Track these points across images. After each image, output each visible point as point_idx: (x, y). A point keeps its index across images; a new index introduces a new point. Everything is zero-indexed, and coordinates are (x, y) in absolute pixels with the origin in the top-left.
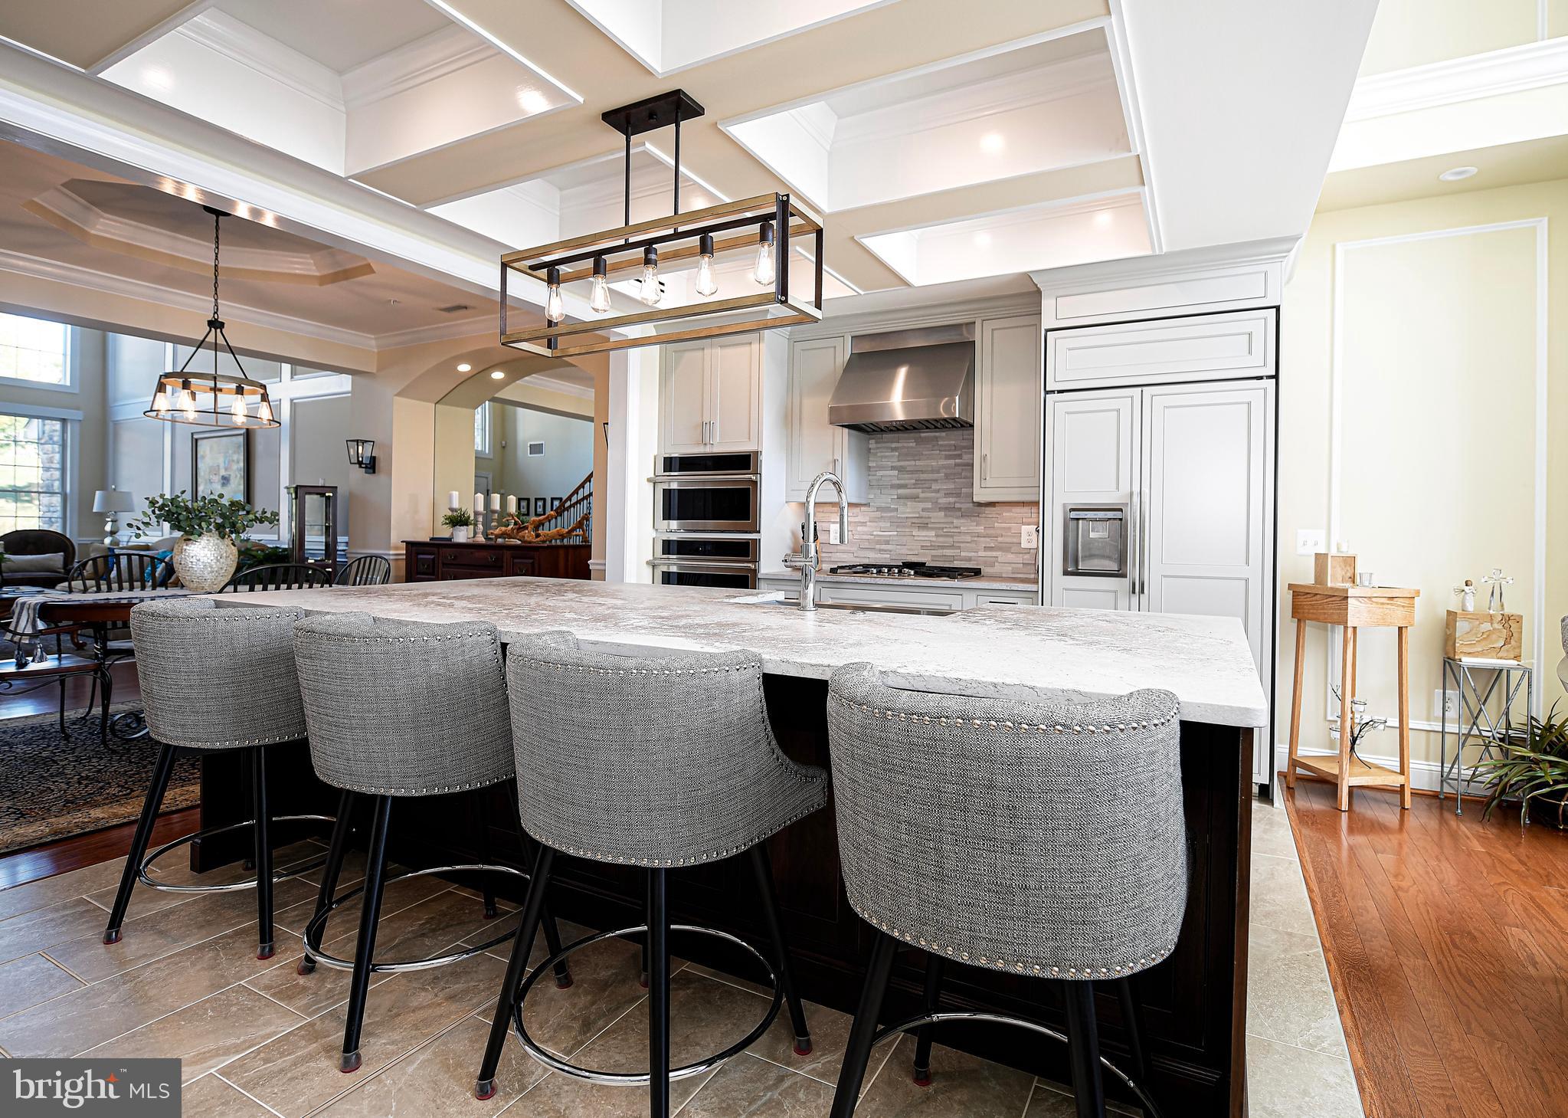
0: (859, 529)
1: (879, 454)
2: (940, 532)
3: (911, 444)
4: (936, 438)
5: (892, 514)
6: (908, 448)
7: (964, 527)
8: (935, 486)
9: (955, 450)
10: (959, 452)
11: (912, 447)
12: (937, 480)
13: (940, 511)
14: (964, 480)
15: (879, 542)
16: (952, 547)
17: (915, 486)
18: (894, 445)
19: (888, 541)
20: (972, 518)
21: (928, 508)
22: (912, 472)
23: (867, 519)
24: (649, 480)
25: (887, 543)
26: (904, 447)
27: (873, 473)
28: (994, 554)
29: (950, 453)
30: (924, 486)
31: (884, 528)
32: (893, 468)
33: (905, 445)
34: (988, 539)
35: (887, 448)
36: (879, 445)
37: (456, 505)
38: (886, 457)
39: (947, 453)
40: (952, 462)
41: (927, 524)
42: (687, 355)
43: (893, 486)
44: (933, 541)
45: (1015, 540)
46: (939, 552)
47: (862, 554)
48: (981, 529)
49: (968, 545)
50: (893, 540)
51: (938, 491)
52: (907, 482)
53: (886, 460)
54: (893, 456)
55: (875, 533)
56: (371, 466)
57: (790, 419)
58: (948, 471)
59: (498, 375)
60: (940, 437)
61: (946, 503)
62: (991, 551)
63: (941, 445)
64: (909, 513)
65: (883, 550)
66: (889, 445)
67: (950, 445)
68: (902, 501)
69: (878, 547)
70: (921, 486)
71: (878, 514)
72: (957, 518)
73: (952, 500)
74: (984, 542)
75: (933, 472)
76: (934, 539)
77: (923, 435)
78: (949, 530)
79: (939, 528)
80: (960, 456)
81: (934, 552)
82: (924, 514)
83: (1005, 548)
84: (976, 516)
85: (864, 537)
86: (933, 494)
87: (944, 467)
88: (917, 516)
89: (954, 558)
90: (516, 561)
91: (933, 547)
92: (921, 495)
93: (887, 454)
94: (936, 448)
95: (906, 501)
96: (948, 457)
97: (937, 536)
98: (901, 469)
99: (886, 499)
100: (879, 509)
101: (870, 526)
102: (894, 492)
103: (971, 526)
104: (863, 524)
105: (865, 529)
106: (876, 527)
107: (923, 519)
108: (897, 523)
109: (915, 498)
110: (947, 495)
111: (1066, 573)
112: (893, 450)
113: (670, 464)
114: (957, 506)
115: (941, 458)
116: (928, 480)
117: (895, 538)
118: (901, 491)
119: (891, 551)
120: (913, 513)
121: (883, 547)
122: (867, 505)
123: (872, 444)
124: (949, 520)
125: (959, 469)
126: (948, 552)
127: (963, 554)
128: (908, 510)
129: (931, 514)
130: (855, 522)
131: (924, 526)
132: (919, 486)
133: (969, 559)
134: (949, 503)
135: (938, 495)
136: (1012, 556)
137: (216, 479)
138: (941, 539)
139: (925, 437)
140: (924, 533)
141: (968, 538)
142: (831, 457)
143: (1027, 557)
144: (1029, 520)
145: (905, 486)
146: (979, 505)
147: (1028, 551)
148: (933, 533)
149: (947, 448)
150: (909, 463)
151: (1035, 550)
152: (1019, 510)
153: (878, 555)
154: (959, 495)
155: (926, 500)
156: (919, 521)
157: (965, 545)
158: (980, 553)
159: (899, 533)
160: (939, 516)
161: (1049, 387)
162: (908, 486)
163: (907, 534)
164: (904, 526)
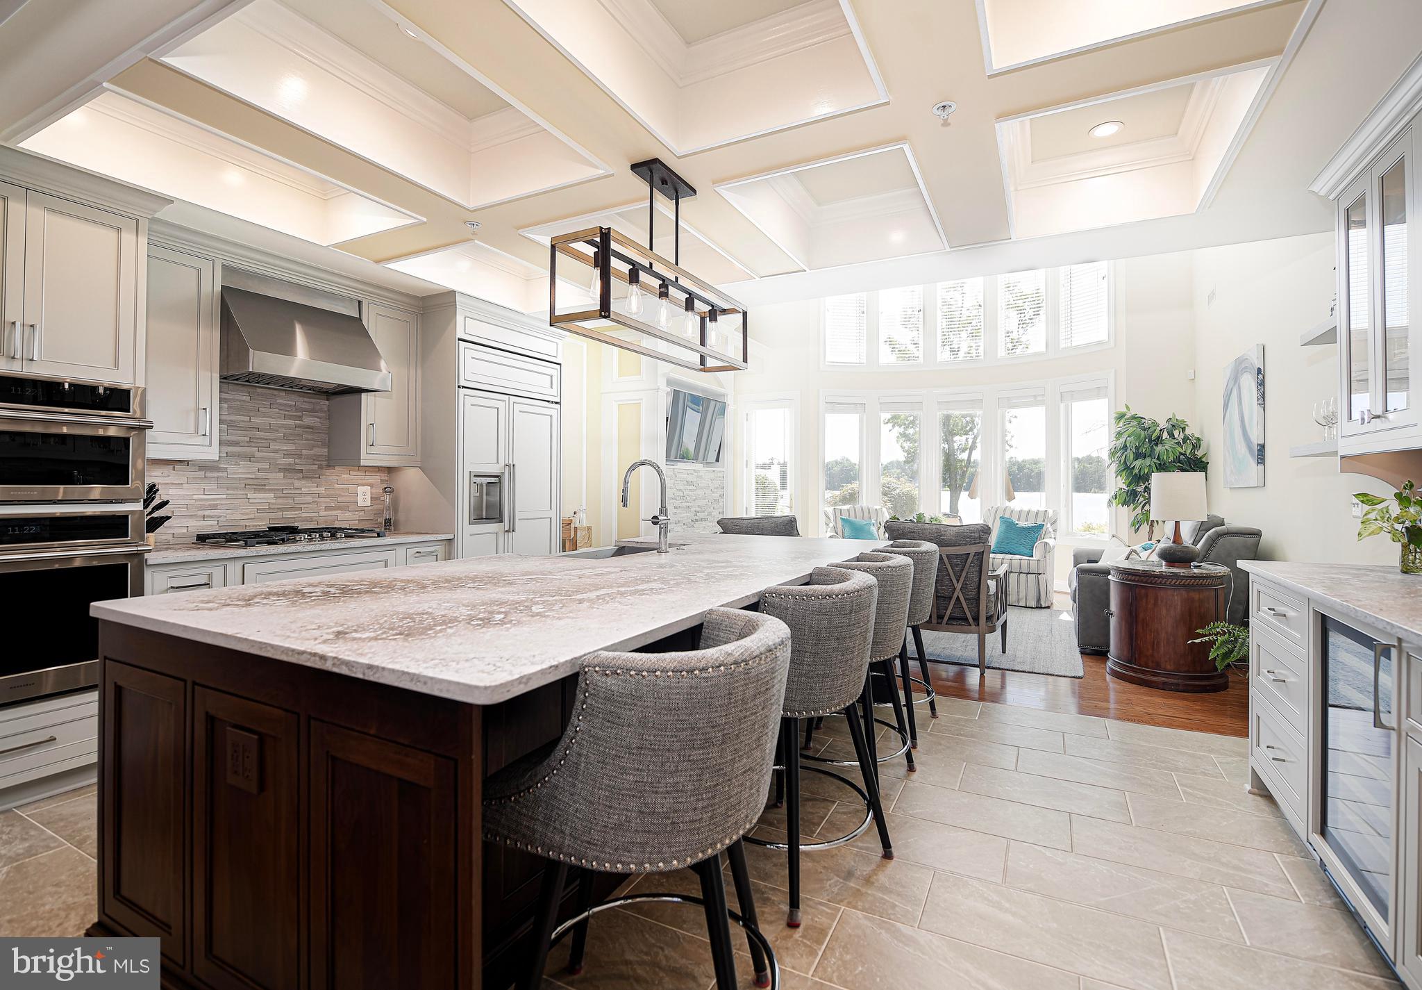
2: (279, 494)
3: (244, 397)
5: (220, 474)
6: (240, 401)
7: (306, 487)
8: (274, 446)
9: (296, 411)
11: (244, 401)
12: (275, 440)
13: (280, 472)
14: (304, 442)
15: (202, 508)
16: (294, 508)
17: (250, 443)
19: (217, 505)
20: (313, 479)
21: (266, 469)
22: (245, 428)
25: (214, 507)
26: (235, 400)
28: (334, 513)
29: (291, 413)
30: (261, 445)
31: (209, 490)
33: (237, 397)
34: (328, 500)
39: (287, 413)
40: (292, 422)
41: (265, 485)
44: (273, 504)
45: (352, 500)
48: (322, 490)
49: (310, 505)
50: (221, 504)
51: (276, 451)
52: (242, 439)
55: (195, 497)
61: (286, 464)
62: (331, 510)
64: (243, 473)
67: (291, 406)
69: (200, 513)
73: (291, 461)
74: (324, 502)
75: (271, 430)
76: (274, 501)
78: (290, 492)
79: (278, 490)
80: (300, 418)
81: (272, 515)
82: (260, 475)
83: (344, 507)
84: (316, 478)
86: (272, 455)
87: (283, 426)
88: (253, 477)
91: (270, 509)
92: (258, 455)
94: (273, 406)
95: (238, 460)
96: (285, 417)
97: (276, 498)
101: (188, 489)
103: (313, 487)
107: (259, 481)
108: (227, 484)
109: (250, 458)
110: (286, 455)
114: (298, 467)
115: (280, 418)
116: (265, 439)
117: (224, 502)
120: (247, 473)
121: (207, 513)
124: (289, 481)
125: (299, 431)
127: (304, 515)
128: (241, 470)
129: (269, 476)
131: (260, 488)
132: (254, 444)
133: (311, 520)
134: (290, 464)
135: (276, 455)
136: (350, 514)
138: (280, 501)
140: (261, 495)
141: (309, 499)
142: (193, 406)
143: (362, 513)
144: (364, 481)
145: (236, 444)
146: (320, 467)
147: (363, 509)
148: (272, 495)
149: (287, 408)
150: (243, 418)
151: (370, 508)
152: (355, 473)
153: (202, 523)
154: (300, 456)
155: (263, 460)
156: (255, 482)
157: (306, 506)
158: (322, 514)
159: (229, 496)
160: (277, 478)
161: (461, 384)
162: (241, 444)
163: (240, 496)
164: (236, 488)
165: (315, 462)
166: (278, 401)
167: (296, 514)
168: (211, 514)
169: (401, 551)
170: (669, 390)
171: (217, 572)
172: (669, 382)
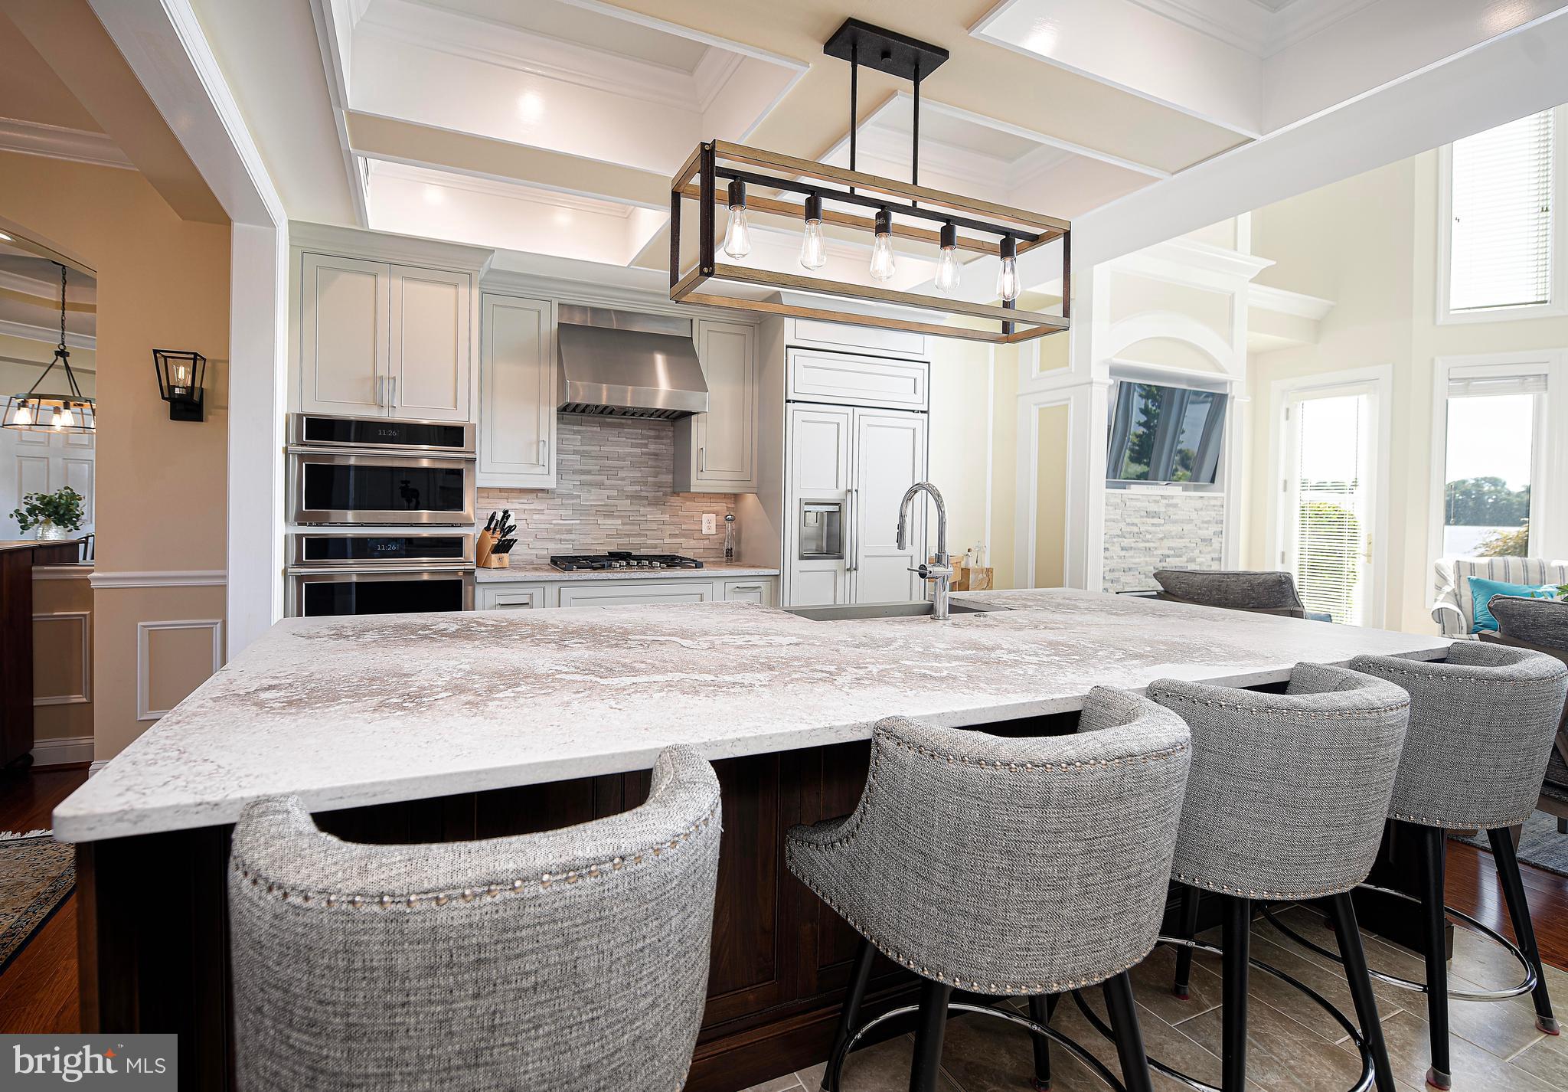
0: (536, 517)
2: (627, 520)
5: (575, 501)
6: (592, 432)
7: (650, 514)
8: (621, 474)
9: (642, 439)
10: (646, 441)
11: (596, 432)
12: (622, 468)
13: (627, 499)
14: (650, 469)
15: (559, 532)
16: (639, 535)
17: (600, 472)
18: (576, 428)
19: (571, 530)
20: (658, 506)
21: (614, 496)
22: (596, 458)
23: (545, 506)
25: (569, 532)
26: (588, 431)
28: (677, 541)
29: (637, 442)
30: (610, 473)
31: (565, 516)
32: (575, 452)
33: (589, 429)
34: (672, 527)
35: (570, 430)
38: (567, 439)
39: (633, 441)
40: (638, 450)
41: (613, 512)
43: (574, 472)
44: (620, 530)
45: (697, 528)
47: (538, 544)
48: (666, 517)
49: (655, 532)
50: (576, 529)
51: (623, 479)
52: (591, 468)
53: (567, 442)
54: (576, 439)
55: (554, 522)
61: (632, 492)
62: (675, 538)
64: (594, 500)
65: (564, 540)
68: (585, 487)
69: (558, 536)
70: (606, 473)
71: (558, 501)
72: (644, 506)
73: (638, 488)
74: (669, 529)
75: (619, 458)
76: (621, 527)
77: (607, 420)
78: (636, 518)
79: (625, 516)
80: (646, 445)
81: (620, 541)
82: (610, 502)
83: (689, 536)
84: (662, 505)
85: (543, 526)
86: (619, 482)
87: (630, 454)
88: (603, 503)
89: (640, 546)
91: (619, 535)
92: (607, 482)
93: (568, 436)
94: (623, 435)
95: (589, 488)
96: (633, 446)
97: (623, 524)
98: (584, 454)
99: (572, 485)
100: (559, 496)
102: (579, 477)
103: (657, 514)
104: (540, 512)
105: (542, 517)
106: (556, 515)
107: (608, 507)
108: (582, 511)
109: (600, 485)
110: (633, 483)
111: (803, 556)
112: (576, 432)
113: (320, 428)
114: (644, 494)
115: (627, 446)
116: (614, 467)
117: (578, 527)
118: (583, 477)
119: (573, 541)
120: (598, 500)
121: (564, 537)
122: (545, 491)
124: (636, 508)
125: (645, 458)
126: (634, 540)
127: (649, 542)
128: (593, 498)
129: (617, 502)
130: (530, 510)
131: (609, 515)
132: (603, 473)
133: (655, 547)
134: (636, 492)
135: (624, 483)
136: (694, 542)
138: (627, 527)
140: (611, 522)
141: (655, 527)
142: (534, 437)
143: (706, 542)
144: (709, 509)
145: (588, 472)
146: (665, 494)
147: (707, 537)
148: (620, 522)
149: (634, 437)
150: (594, 448)
151: (716, 536)
152: (699, 500)
153: (560, 546)
154: (645, 483)
155: (612, 487)
156: (605, 508)
157: (651, 532)
158: (666, 541)
159: (583, 522)
160: (625, 504)
161: (789, 398)
162: (593, 473)
163: (591, 522)
164: (589, 515)
165: (660, 489)
167: (641, 541)
168: (567, 538)
169: (719, 585)
170: (1112, 382)
171: (537, 593)
172: (1114, 371)
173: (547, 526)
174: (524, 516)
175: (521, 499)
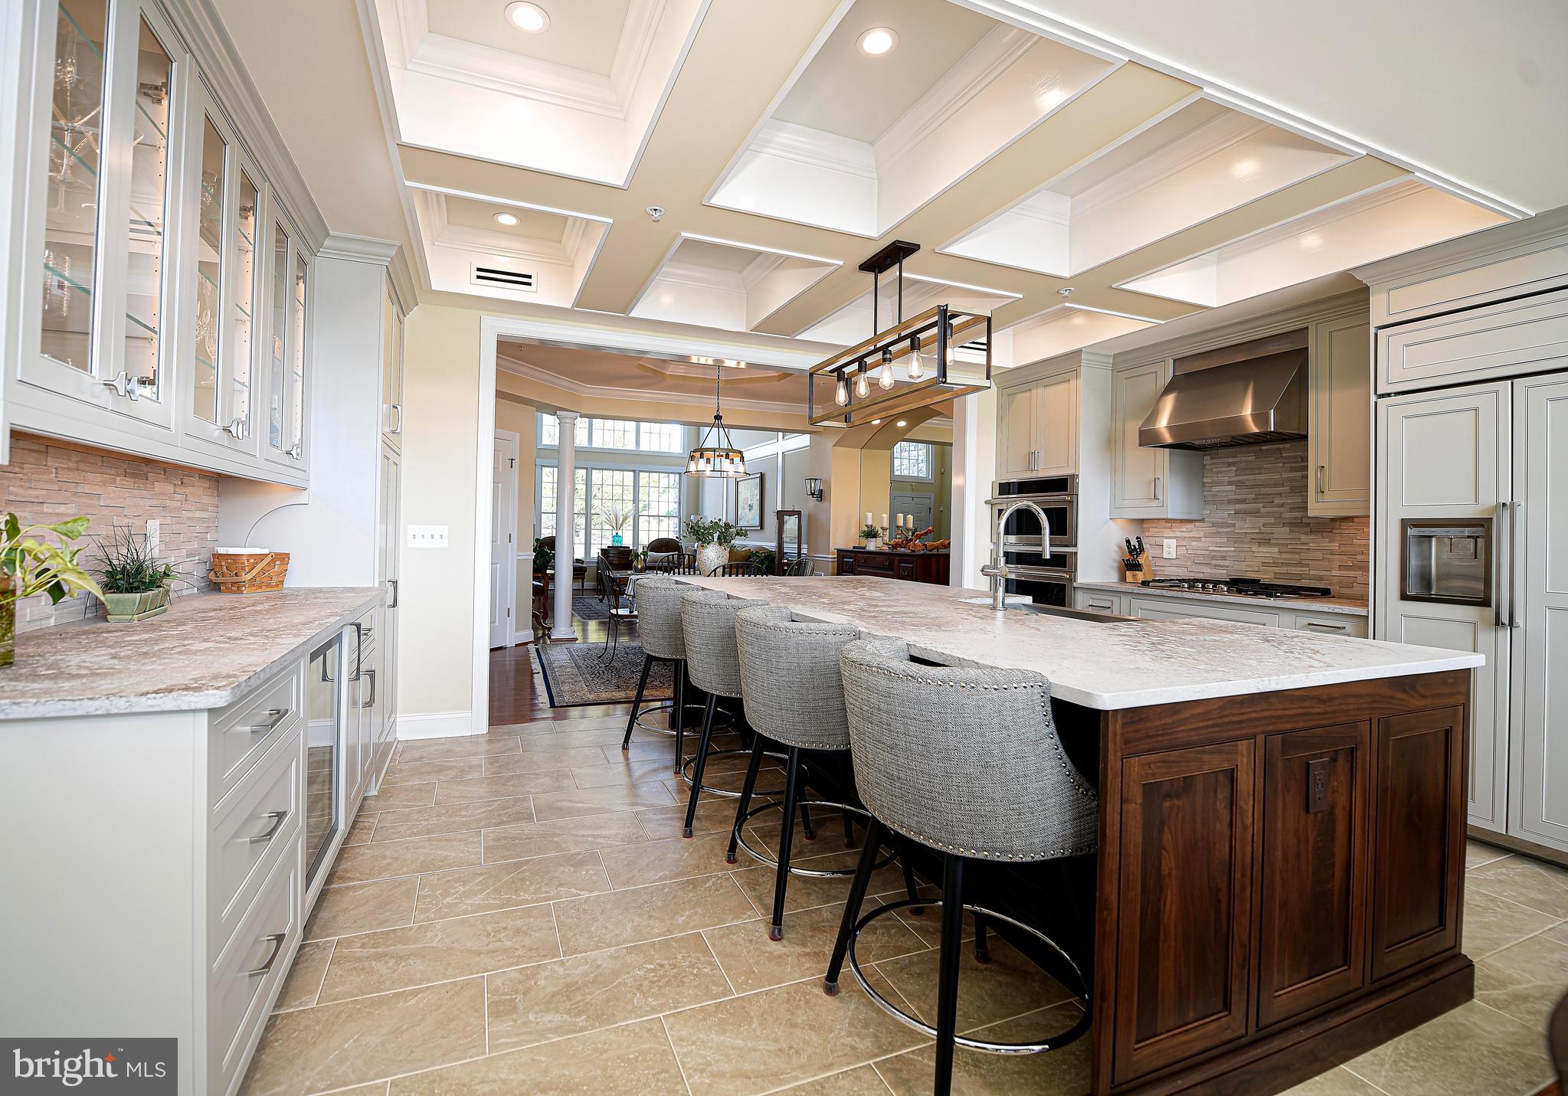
0: (1194, 544)
1: (1214, 470)
2: (1284, 549)
3: (1251, 458)
4: (1280, 450)
5: (1229, 529)
6: (1246, 462)
7: (1312, 543)
8: (1278, 501)
9: (1302, 461)
10: (1306, 464)
11: (1251, 461)
12: (1279, 494)
13: (1283, 526)
15: (1214, 558)
16: (1300, 564)
17: (1255, 501)
18: (1230, 460)
21: (1270, 524)
22: (1252, 487)
23: (1201, 534)
24: (986, 502)
25: (1224, 558)
26: (1241, 462)
27: (1209, 489)
28: (1352, 573)
29: (1297, 465)
30: (1265, 500)
31: (1220, 543)
32: (1230, 483)
33: (1244, 459)
34: (1344, 557)
35: (1224, 463)
36: (1214, 461)
37: (870, 523)
38: (1222, 472)
39: (1292, 465)
40: (1298, 474)
41: (1270, 540)
42: (1019, 396)
43: (1230, 502)
44: (1277, 558)
46: (1284, 570)
47: (1195, 568)
48: (1335, 546)
49: (1318, 563)
50: (1230, 556)
51: (1282, 505)
52: (1246, 496)
53: (1223, 475)
54: (1230, 471)
55: (1210, 548)
56: (820, 495)
57: (1111, 443)
58: (1295, 484)
59: (902, 424)
60: (1284, 449)
61: (1290, 518)
62: (1348, 570)
63: (1285, 457)
64: (1249, 528)
65: (1219, 566)
66: (1225, 460)
67: (1295, 457)
68: (1241, 516)
69: (1214, 562)
70: (1262, 500)
71: (1214, 530)
72: (1305, 533)
73: (1298, 514)
74: (1337, 560)
75: (1275, 485)
76: (1278, 556)
77: (1264, 448)
78: (1293, 547)
79: (1283, 544)
81: (1278, 570)
82: (1264, 530)
84: (1329, 532)
85: (1199, 552)
86: (1276, 509)
87: (1288, 480)
88: (1258, 531)
89: (1301, 577)
90: (902, 565)
91: (1275, 564)
92: (1262, 510)
93: (1223, 469)
95: (1244, 516)
96: (1293, 469)
97: (1280, 552)
98: (1239, 484)
99: (1223, 514)
100: (1214, 525)
101: (1205, 542)
102: (1232, 507)
103: (1322, 542)
104: (1198, 539)
105: (1200, 544)
106: (1211, 542)
107: (1264, 535)
108: (1236, 539)
109: (1255, 513)
111: (1404, 597)
112: (1230, 464)
113: (1005, 489)
114: (1305, 521)
116: (1270, 494)
117: (1231, 554)
118: (1239, 506)
120: (1254, 528)
122: (1202, 520)
123: (1207, 460)
124: (1295, 535)
125: (1305, 481)
126: (1293, 570)
127: (1313, 572)
128: (1247, 526)
129: (1274, 530)
131: (1265, 541)
132: (1258, 501)
133: (1321, 578)
134: (1295, 518)
135: (1281, 510)
137: (747, 506)
138: (1286, 556)
139: (1267, 450)
141: (1319, 555)
142: (1152, 476)
145: (1243, 501)
148: (1276, 550)
149: (1293, 460)
150: (1249, 477)
153: (1214, 571)
155: (1268, 515)
156: (1259, 536)
157: (1315, 562)
158: (1335, 573)
159: (1237, 549)
162: (1247, 501)
163: (1246, 549)
164: (1242, 542)
166: (1283, 455)
167: (1302, 571)
173: (1203, 552)
174: (1183, 543)
175: (1182, 528)
